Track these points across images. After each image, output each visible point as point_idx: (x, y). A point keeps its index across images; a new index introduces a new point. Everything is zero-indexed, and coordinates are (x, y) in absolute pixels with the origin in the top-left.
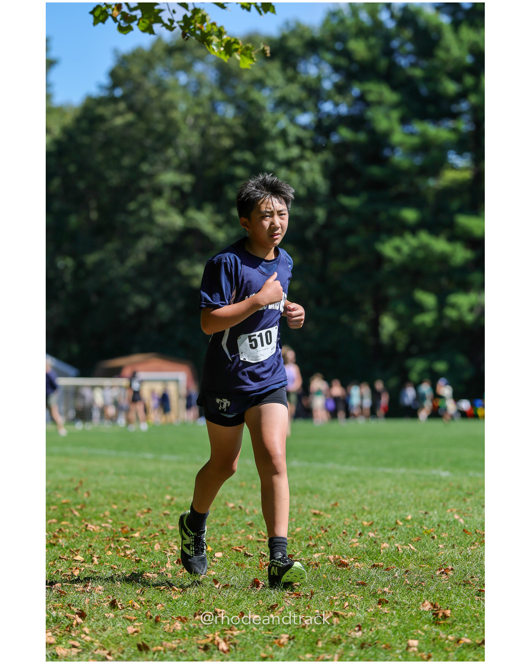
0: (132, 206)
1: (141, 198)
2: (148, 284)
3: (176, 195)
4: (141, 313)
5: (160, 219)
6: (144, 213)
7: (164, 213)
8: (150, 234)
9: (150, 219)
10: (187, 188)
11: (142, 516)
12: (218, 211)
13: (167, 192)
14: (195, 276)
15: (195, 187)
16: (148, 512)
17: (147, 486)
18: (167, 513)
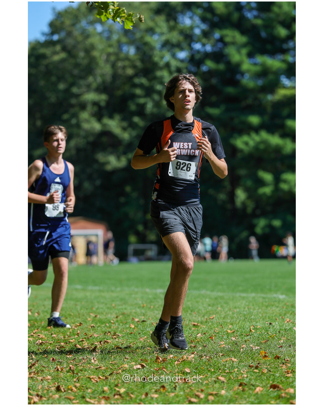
0: (65, 117)
1: (72, 111)
3: (96, 109)
5: (86, 126)
6: (74, 121)
7: (87, 121)
8: (78, 136)
9: (78, 126)
10: (103, 104)
11: (76, 328)
12: (123, 119)
13: (89, 108)
14: (108, 163)
15: (108, 103)
16: (80, 325)
17: (79, 307)
18: (93, 326)
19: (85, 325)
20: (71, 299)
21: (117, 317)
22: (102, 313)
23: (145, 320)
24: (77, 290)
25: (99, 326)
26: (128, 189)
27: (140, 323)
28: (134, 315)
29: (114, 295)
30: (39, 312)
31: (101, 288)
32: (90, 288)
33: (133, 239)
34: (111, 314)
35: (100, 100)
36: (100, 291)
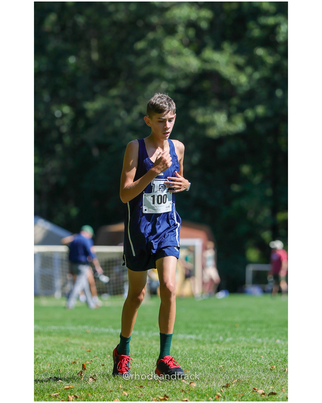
0: (140, 45)
1: (151, 35)
3: (191, 32)
5: (172, 60)
6: (154, 53)
7: (179, 54)
9: (162, 62)
10: (204, 25)
12: (238, 52)
13: (181, 29)
14: (212, 124)
15: (212, 23)
21: (227, 386)
23: (275, 391)
26: (246, 169)
27: (267, 397)
28: (256, 382)
29: (222, 348)
30: (95, 375)
31: (200, 337)
33: (253, 254)
34: (218, 381)
35: (199, 19)
36: (197, 341)
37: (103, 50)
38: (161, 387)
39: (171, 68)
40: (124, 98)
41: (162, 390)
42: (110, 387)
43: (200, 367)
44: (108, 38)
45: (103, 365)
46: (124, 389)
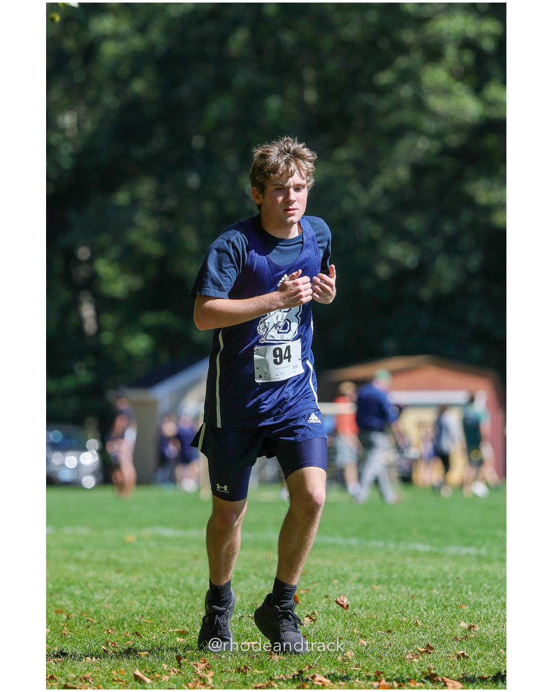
0: (385, 78)
1: (402, 62)
2: (413, 223)
3: (468, 58)
4: (401, 275)
5: (436, 103)
6: (406, 91)
7: (446, 92)
8: (418, 131)
9: (419, 104)
10: (488, 44)
11: (415, 660)
13: (451, 52)
14: (502, 206)
16: (427, 652)
17: (423, 603)
18: (463, 655)
19: (439, 652)
20: (402, 580)
22: (487, 620)
24: (416, 554)
25: (479, 656)
30: (313, 613)
31: (483, 551)
32: (452, 550)
35: (481, 35)
36: (479, 558)
37: (323, 85)
38: (421, 633)
39: (434, 115)
40: (358, 165)
41: (423, 637)
42: (339, 632)
43: (484, 600)
44: (332, 66)
45: (327, 597)
46: (361, 636)
